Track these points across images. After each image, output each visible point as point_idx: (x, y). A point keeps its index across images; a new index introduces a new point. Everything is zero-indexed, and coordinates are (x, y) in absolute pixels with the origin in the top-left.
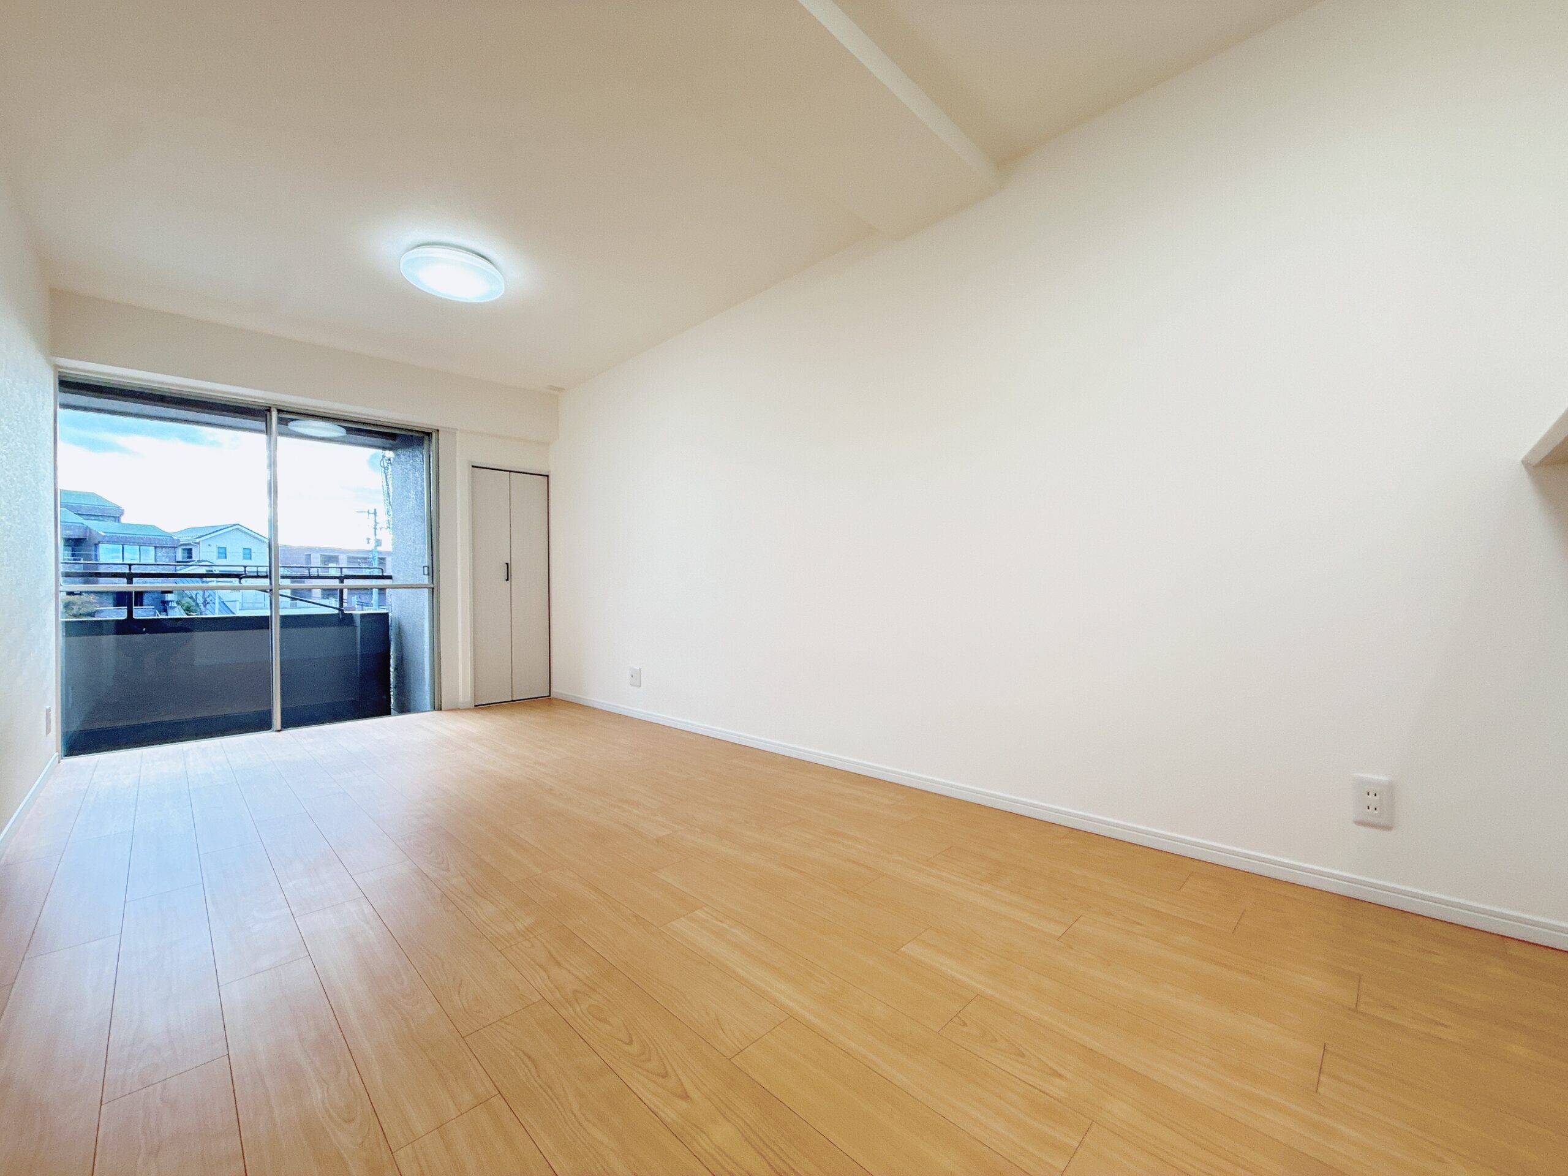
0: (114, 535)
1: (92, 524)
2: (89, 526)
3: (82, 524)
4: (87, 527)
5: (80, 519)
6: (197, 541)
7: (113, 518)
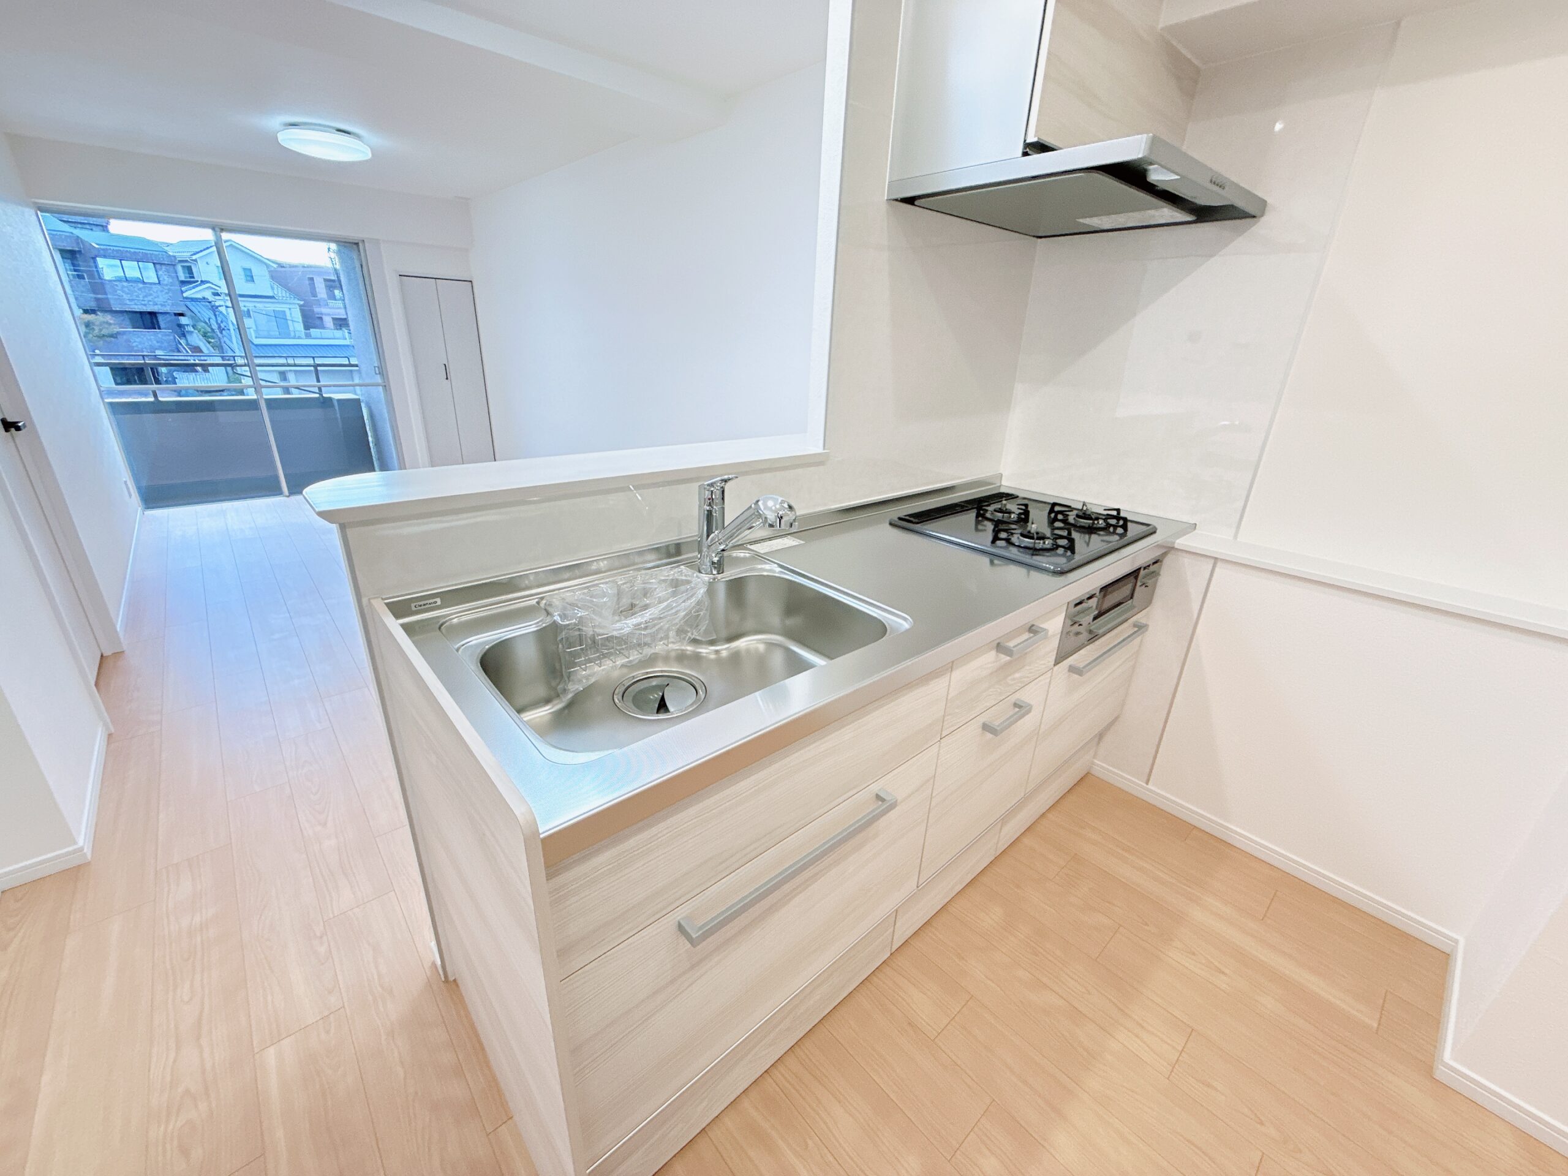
0: (108, 247)
1: (83, 234)
2: (80, 236)
3: (72, 233)
4: (78, 237)
5: (66, 227)
6: (194, 257)
7: (101, 228)
